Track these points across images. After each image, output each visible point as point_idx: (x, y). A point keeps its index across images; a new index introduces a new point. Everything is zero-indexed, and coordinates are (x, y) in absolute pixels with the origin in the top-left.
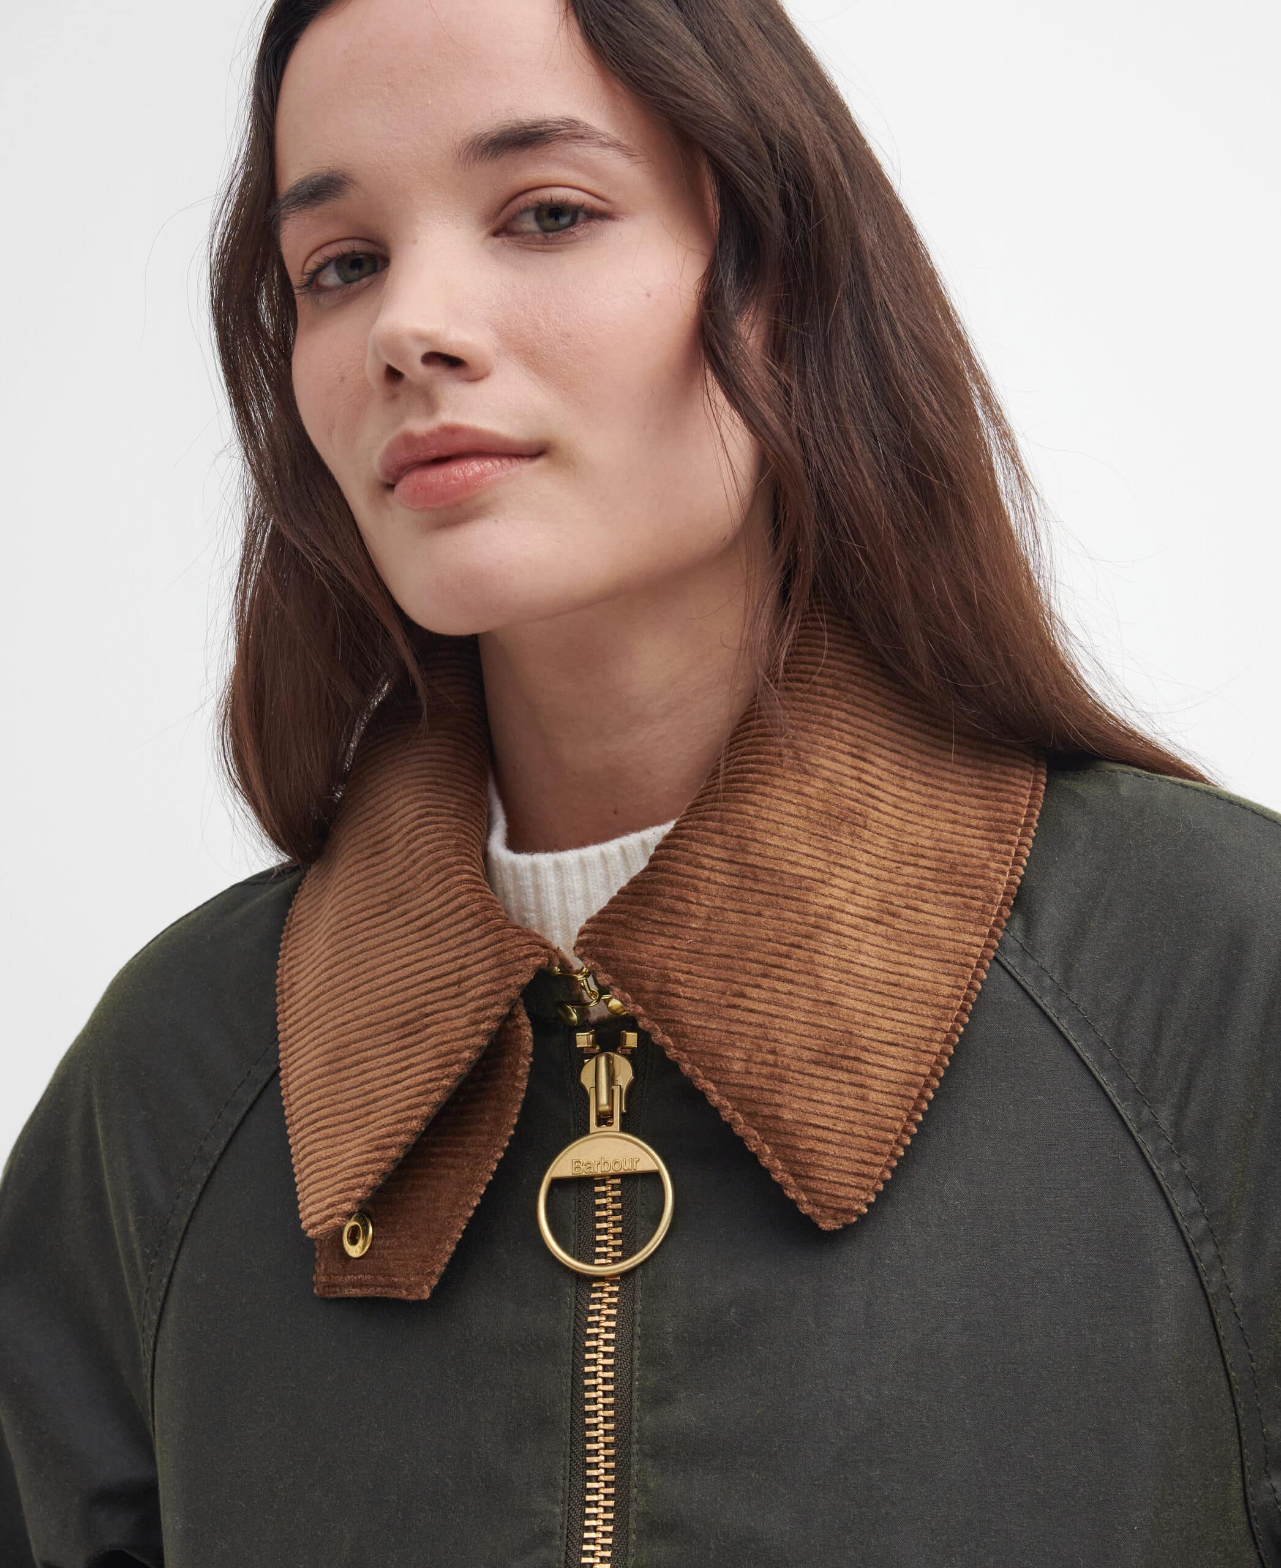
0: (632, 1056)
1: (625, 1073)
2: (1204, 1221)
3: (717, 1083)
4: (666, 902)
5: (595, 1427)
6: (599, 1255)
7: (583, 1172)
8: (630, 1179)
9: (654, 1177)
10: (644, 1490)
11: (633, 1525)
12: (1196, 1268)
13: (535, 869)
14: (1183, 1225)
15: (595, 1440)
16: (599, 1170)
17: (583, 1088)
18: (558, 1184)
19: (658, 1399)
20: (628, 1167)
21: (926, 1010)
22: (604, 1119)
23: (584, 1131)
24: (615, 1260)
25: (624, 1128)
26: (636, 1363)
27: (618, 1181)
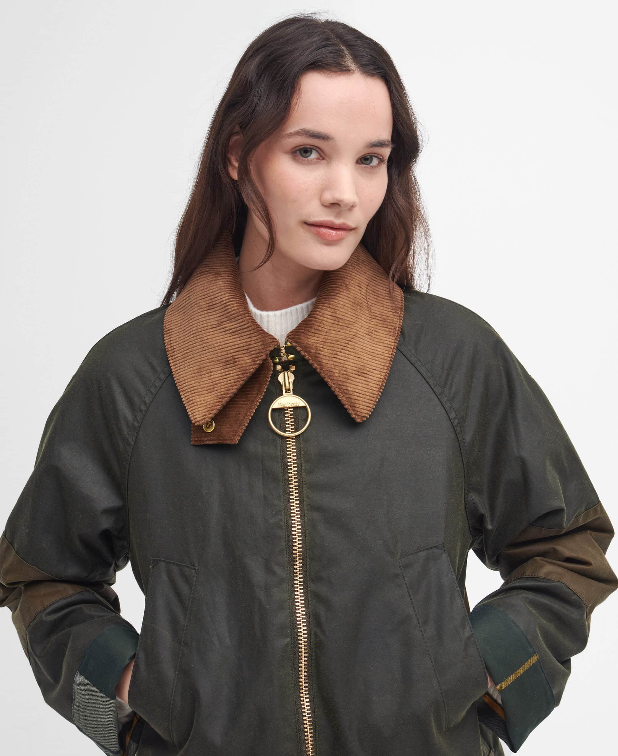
0: (293, 372)
1: (292, 377)
2: (457, 420)
3: (331, 379)
4: (316, 327)
5: (292, 480)
6: (287, 431)
7: (282, 406)
8: (296, 409)
9: (305, 408)
10: (308, 498)
11: (305, 508)
12: (456, 433)
13: (268, 316)
14: (452, 421)
15: (292, 484)
16: (287, 406)
17: (279, 383)
18: (274, 410)
19: (310, 472)
20: (296, 405)
21: (382, 360)
22: (287, 391)
23: (282, 394)
24: (292, 432)
25: (294, 393)
26: (303, 462)
27: (292, 409)
